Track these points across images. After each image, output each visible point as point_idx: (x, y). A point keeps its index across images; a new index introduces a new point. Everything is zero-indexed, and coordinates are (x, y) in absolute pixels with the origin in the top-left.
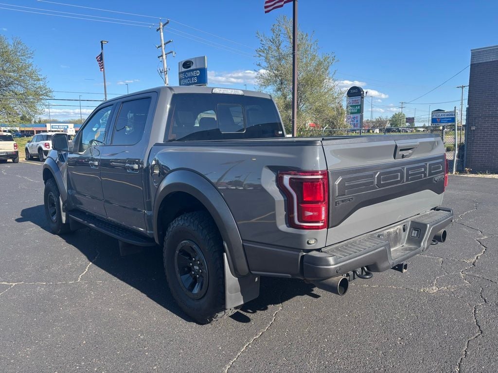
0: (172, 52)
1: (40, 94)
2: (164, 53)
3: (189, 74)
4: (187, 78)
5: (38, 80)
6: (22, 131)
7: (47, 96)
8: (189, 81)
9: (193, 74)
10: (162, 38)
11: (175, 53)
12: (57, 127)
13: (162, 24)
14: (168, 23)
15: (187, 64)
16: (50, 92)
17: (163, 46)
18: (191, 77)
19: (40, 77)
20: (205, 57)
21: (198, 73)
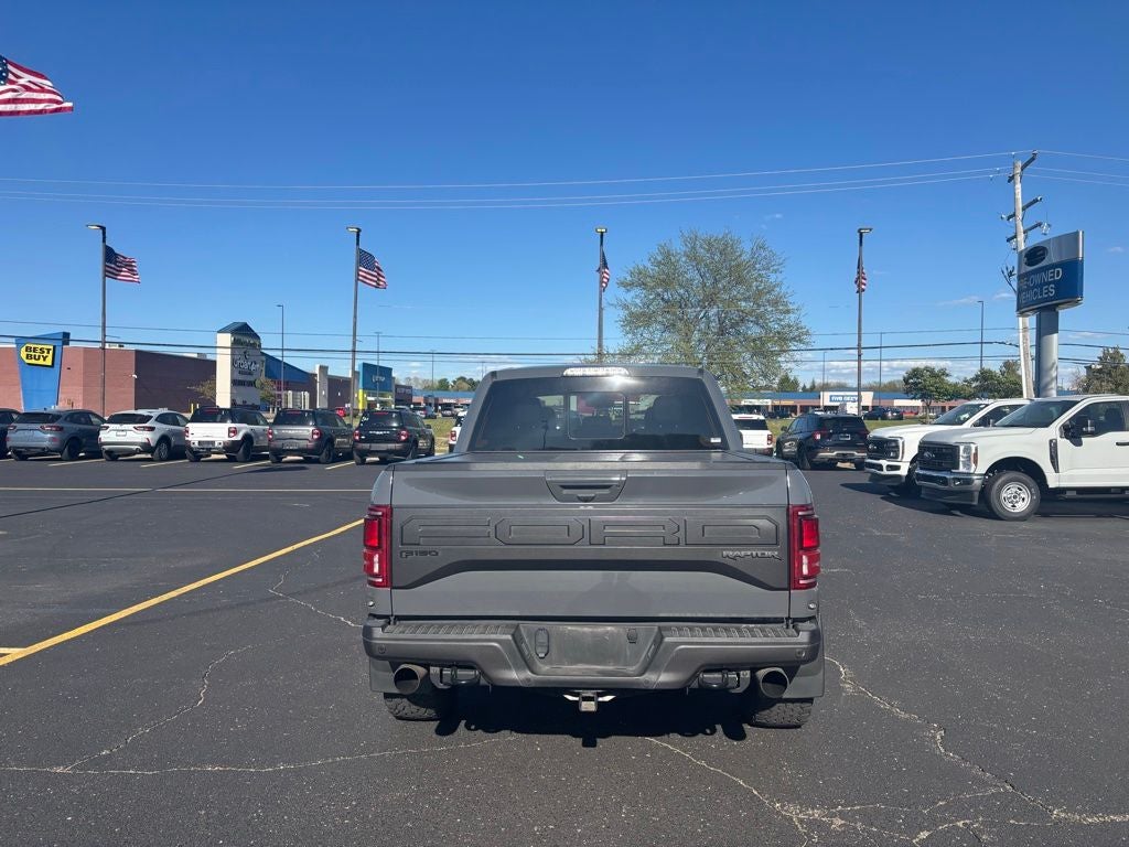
0: (1039, 225)
1: (788, 338)
2: (1021, 229)
3: (1037, 279)
4: (1032, 288)
5: (788, 312)
6: (776, 407)
7: (800, 341)
8: (1036, 294)
9: (1049, 275)
10: (1019, 196)
11: (1049, 225)
12: (841, 398)
13: (1020, 164)
14: (1033, 159)
15: (1034, 255)
16: (807, 333)
17: (1020, 214)
18: (1041, 286)
19: (791, 307)
20: (1077, 233)
21: (1059, 274)
